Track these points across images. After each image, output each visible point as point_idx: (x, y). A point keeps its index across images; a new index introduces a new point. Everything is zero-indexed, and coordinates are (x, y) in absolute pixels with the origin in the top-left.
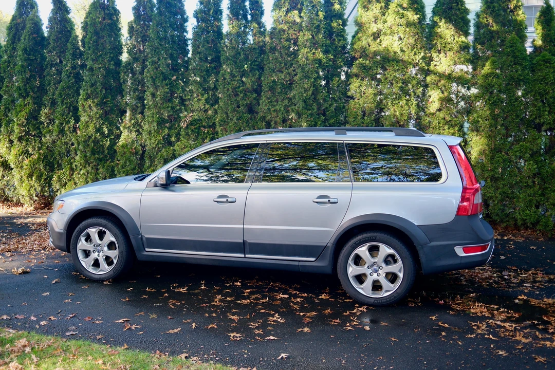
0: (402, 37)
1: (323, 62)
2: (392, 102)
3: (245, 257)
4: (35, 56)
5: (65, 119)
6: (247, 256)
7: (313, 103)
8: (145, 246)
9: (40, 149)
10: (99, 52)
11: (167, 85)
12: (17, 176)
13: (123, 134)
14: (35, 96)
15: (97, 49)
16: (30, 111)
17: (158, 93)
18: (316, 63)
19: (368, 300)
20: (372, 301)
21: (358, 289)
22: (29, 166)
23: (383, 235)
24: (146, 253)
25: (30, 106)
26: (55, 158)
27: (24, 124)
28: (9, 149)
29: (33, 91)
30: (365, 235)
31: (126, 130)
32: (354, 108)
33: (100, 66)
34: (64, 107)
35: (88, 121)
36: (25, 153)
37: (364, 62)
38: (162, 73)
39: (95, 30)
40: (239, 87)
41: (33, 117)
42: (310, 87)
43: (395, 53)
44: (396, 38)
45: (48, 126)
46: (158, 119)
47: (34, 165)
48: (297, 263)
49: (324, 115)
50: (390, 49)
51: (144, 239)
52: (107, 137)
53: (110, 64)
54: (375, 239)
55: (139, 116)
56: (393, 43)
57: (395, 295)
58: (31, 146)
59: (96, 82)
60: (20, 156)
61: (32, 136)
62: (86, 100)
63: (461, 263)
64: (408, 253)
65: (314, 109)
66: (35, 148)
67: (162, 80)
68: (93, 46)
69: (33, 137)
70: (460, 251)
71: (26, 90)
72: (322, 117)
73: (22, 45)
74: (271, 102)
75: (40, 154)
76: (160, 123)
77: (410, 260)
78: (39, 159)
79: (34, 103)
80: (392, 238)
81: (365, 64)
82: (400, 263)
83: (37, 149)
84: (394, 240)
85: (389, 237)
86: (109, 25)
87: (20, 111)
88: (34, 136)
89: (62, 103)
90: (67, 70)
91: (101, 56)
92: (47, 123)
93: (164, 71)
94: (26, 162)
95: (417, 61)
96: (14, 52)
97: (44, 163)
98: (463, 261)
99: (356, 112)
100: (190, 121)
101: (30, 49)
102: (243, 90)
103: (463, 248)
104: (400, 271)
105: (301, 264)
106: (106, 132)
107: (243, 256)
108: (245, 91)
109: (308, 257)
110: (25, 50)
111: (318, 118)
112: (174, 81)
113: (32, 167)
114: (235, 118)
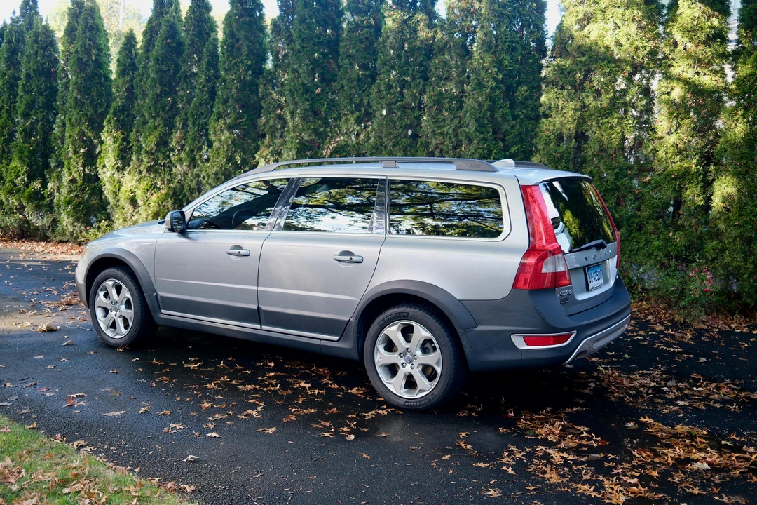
0: (620, 24)
1: (505, 65)
2: (598, 121)
3: (261, 330)
4: (168, 67)
5: (196, 145)
6: (264, 327)
7: (487, 124)
8: (161, 307)
9: (170, 181)
10: (234, 59)
11: (308, 100)
12: (144, 215)
13: (259, 164)
14: (167, 116)
15: (232, 55)
16: (160, 135)
17: (298, 111)
18: (494, 67)
19: (398, 401)
20: (402, 402)
21: (387, 385)
22: (157, 203)
23: (417, 310)
24: (162, 316)
25: (159, 129)
26: (185, 195)
27: (153, 151)
28: (139, 181)
29: (164, 110)
30: (396, 310)
31: (262, 160)
32: (547, 130)
33: (233, 77)
34: (196, 129)
35: (220, 148)
36: (154, 188)
37: (563, 63)
38: (303, 84)
39: (230, 31)
40: (396, 102)
41: (163, 143)
42: (486, 101)
43: (607, 48)
44: (611, 26)
45: (179, 154)
46: (298, 146)
47: (162, 202)
48: (317, 342)
49: (503, 140)
50: (600, 43)
51: (159, 298)
52: (240, 168)
53: (246, 74)
54: (407, 316)
55: (278, 141)
56: (605, 33)
57: (431, 398)
58: (160, 179)
59: (228, 98)
60: (148, 190)
61: (162, 166)
62: (217, 120)
63: (521, 360)
64: (448, 339)
65: (488, 132)
66: (164, 182)
67: (303, 94)
68: (228, 51)
69: (162, 168)
70: (519, 342)
71: (156, 108)
72: (501, 144)
73: (155, 53)
74: (436, 122)
75: (169, 188)
76: (301, 151)
77: (449, 349)
78: (167, 194)
79: (165, 126)
80: (428, 316)
81: (565, 66)
82: (438, 354)
83: (166, 183)
84: (431, 318)
85: (424, 314)
86: (247, 23)
87: (149, 135)
88: (164, 166)
89: (194, 124)
90: (201, 83)
91: (235, 64)
92: (178, 150)
93: (306, 82)
94: (154, 197)
95: (640, 60)
96: (148, 63)
97: (173, 199)
98: (524, 357)
99: (549, 137)
100: (334, 147)
101: (163, 58)
102: (401, 106)
103: (524, 337)
104: (438, 364)
105: (323, 343)
106: (239, 162)
107: (258, 327)
108: (405, 108)
109: (330, 334)
110: (157, 59)
111: (495, 145)
112: (318, 94)
113: (159, 205)
114: (391, 144)
